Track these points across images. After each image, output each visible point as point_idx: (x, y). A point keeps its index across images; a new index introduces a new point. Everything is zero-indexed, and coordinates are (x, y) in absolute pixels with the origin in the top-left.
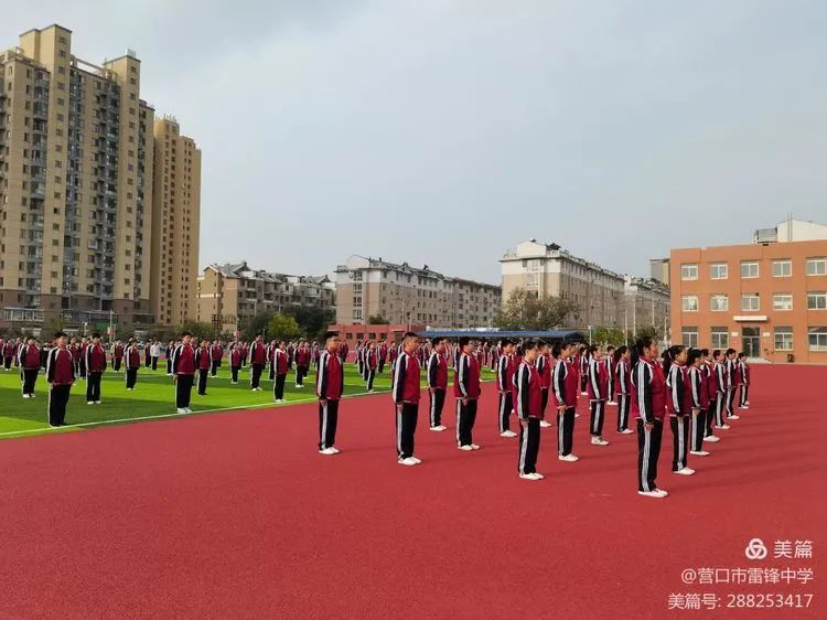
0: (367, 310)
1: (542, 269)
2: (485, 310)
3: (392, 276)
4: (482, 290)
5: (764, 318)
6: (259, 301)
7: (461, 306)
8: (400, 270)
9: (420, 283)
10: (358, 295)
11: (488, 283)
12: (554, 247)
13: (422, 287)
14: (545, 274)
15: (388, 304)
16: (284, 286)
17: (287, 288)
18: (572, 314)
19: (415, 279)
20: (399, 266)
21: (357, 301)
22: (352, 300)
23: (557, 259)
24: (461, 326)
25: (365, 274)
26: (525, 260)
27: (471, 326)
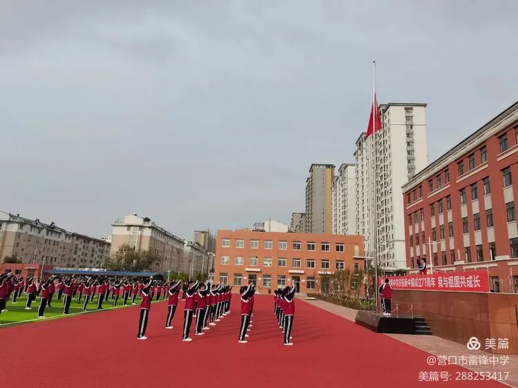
1: (139, 232)
2: (92, 255)
3: (27, 228)
4: (92, 242)
5: (259, 270)
7: (75, 253)
8: (34, 224)
9: (47, 234)
12: (147, 220)
13: (49, 237)
14: (141, 236)
15: (20, 248)
18: (156, 262)
19: (44, 231)
20: (33, 221)
23: (149, 227)
24: (73, 266)
25: (4, 225)
26: (129, 226)
27: (81, 267)
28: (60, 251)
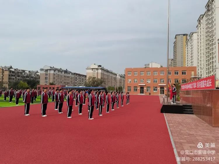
0: (49, 81)
1: (96, 71)
2: (83, 81)
3: (57, 72)
4: (82, 76)
5: (145, 85)
6: (16, 77)
7: (76, 80)
9: (65, 74)
10: (46, 77)
11: (83, 74)
12: (100, 66)
13: (65, 75)
14: (97, 73)
15: (55, 79)
16: (24, 73)
17: (25, 74)
18: (104, 83)
19: (63, 73)
20: (59, 69)
21: (46, 78)
22: (45, 78)
23: (100, 69)
24: (76, 86)
25: (49, 71)
26: (92, 69)
27: (78, 86)
28: (70, 80)
